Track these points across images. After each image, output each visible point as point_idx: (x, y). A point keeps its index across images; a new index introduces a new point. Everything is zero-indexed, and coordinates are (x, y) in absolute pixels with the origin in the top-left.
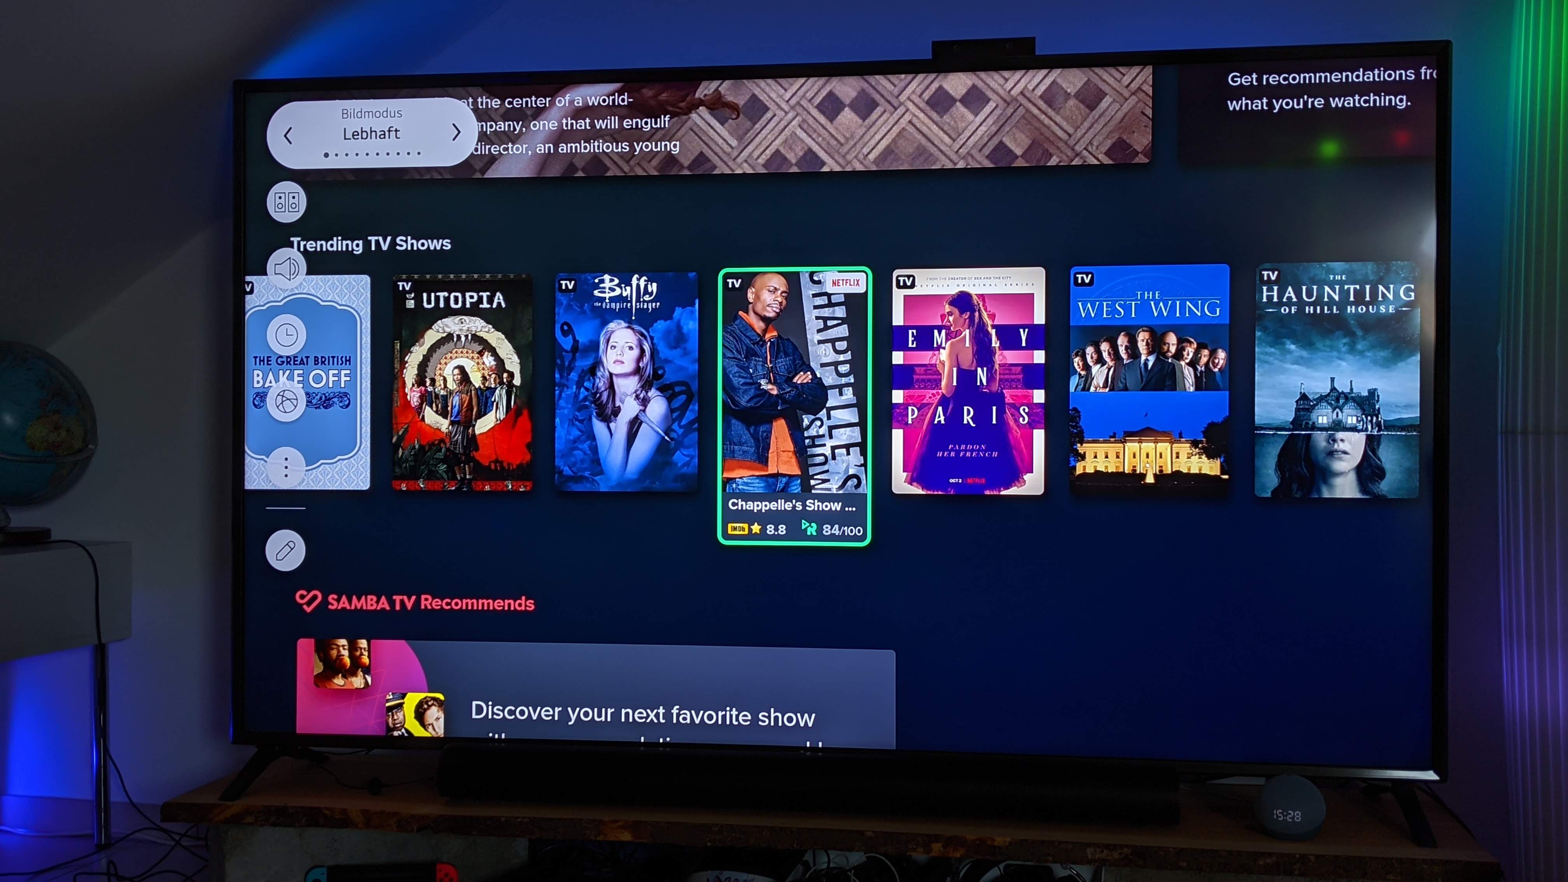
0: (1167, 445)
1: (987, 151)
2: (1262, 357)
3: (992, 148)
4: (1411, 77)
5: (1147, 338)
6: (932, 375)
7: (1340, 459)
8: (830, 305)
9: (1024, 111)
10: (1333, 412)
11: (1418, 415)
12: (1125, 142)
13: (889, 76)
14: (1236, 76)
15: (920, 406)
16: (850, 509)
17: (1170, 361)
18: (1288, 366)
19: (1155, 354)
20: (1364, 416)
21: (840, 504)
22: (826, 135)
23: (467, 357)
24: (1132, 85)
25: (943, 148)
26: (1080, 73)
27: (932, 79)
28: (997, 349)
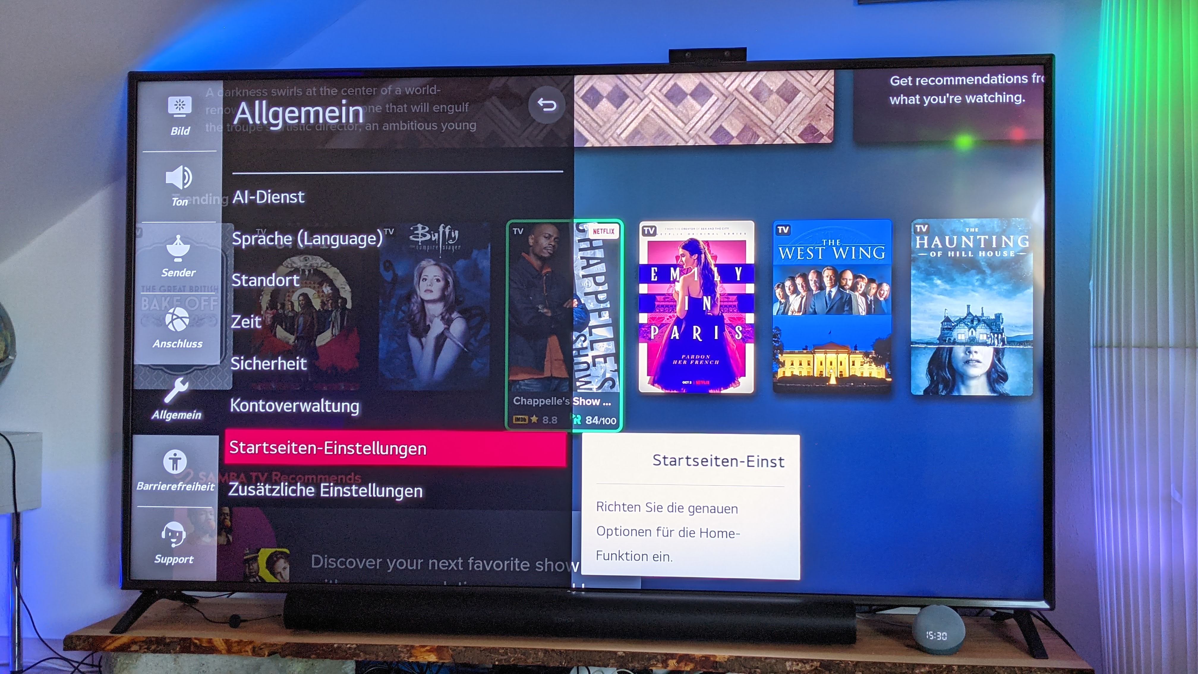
0: (846, 356)
1: (711, 133)
2: (916, 289)
3: (714, 130)
4: (1025, 81)
5: (831, 274)
6: (670, 303)
7: (974, 366)
8: (592, 248)
9: (738, 103)
10: (969, 331)
11: (1032, 333)
12: (814, 127)
13: (637, 75)
14: (897, 79)
15: (660, 326)
16: (607, 404)
17: (848, 292)
18: (936, 296)
19: (837, 286)
20: (992, 334)
21: (599, 400)
22: (589, 119)
23: (310, 287)
24: (819, 84)
25: (677, 130)
26: (780, 75)
27: (669, 78)
28: (718, 282)
